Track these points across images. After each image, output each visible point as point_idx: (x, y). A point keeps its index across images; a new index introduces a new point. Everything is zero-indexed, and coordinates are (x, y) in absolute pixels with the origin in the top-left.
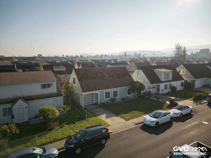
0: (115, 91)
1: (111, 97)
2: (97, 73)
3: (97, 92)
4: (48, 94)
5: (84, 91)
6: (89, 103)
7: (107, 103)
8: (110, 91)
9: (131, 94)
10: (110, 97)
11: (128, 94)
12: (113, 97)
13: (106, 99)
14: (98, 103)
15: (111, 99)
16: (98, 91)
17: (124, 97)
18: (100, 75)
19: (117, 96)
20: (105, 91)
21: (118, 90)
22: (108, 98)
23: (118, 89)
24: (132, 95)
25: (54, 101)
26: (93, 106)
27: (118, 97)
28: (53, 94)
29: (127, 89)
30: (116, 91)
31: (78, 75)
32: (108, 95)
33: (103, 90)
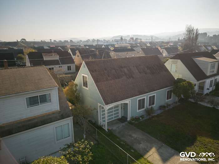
0: (151, 97)
1: (147, 106)
2: (122, 67)
3: (127, 101)
4: (42, 116)
5: (107, 103)
6: (112, 118)
7: (141, 118)
8: (145, 97)
9: (171, 97)
10: (144, 108)
11: (168, 99)
12: (149, 105)
13: (139, 111)
14: (128, 119)
15: (145, 110)
17: (162, 103)
18: (125, 70)
19: (153, 104)
20: (138, 98)
21: (155, 95)
22: (142, 108)
23: (155, 93)
24: (172, 99)
25: (56, 128)
26: (121, 125)
27: (155, 105)
28: (53, 113)
29: (167, 90)
30: (153, 96)
31: (93, 72)
32: (141, 103)
33: (136, 97)
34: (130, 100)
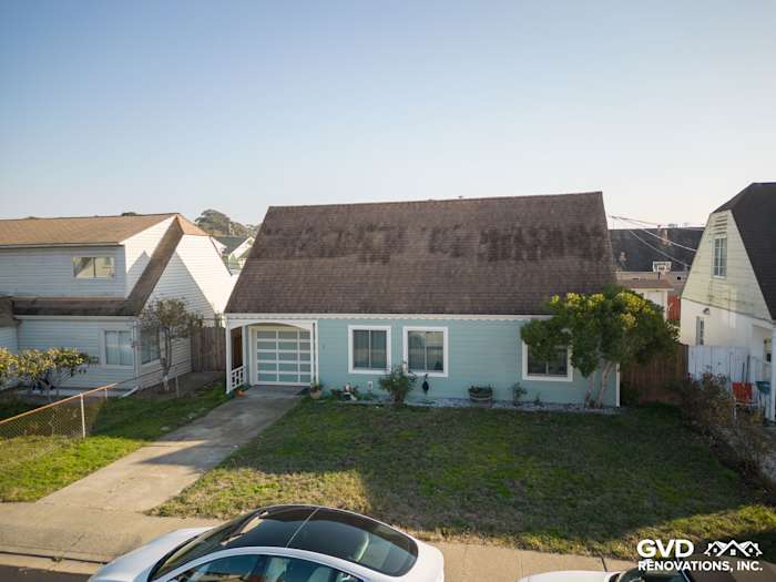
1: (398, 368)
2: (373, 228)
3: (303, 322)
5: (230, 310)
7: (353, 397)
8: (388, 328)
9: (562, 371)
10: (385, 367)
11: (534, 368)
12: (411, 366)
13: (357, 372)
16: (311, 315)
21: (445, 330)
23: (443, 323)
25: (106, 332)
27: (445, 374)
30: (431, 333)
33: (341, 316)
34: (316, 322)
